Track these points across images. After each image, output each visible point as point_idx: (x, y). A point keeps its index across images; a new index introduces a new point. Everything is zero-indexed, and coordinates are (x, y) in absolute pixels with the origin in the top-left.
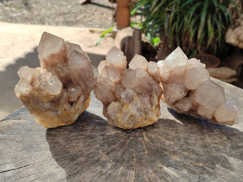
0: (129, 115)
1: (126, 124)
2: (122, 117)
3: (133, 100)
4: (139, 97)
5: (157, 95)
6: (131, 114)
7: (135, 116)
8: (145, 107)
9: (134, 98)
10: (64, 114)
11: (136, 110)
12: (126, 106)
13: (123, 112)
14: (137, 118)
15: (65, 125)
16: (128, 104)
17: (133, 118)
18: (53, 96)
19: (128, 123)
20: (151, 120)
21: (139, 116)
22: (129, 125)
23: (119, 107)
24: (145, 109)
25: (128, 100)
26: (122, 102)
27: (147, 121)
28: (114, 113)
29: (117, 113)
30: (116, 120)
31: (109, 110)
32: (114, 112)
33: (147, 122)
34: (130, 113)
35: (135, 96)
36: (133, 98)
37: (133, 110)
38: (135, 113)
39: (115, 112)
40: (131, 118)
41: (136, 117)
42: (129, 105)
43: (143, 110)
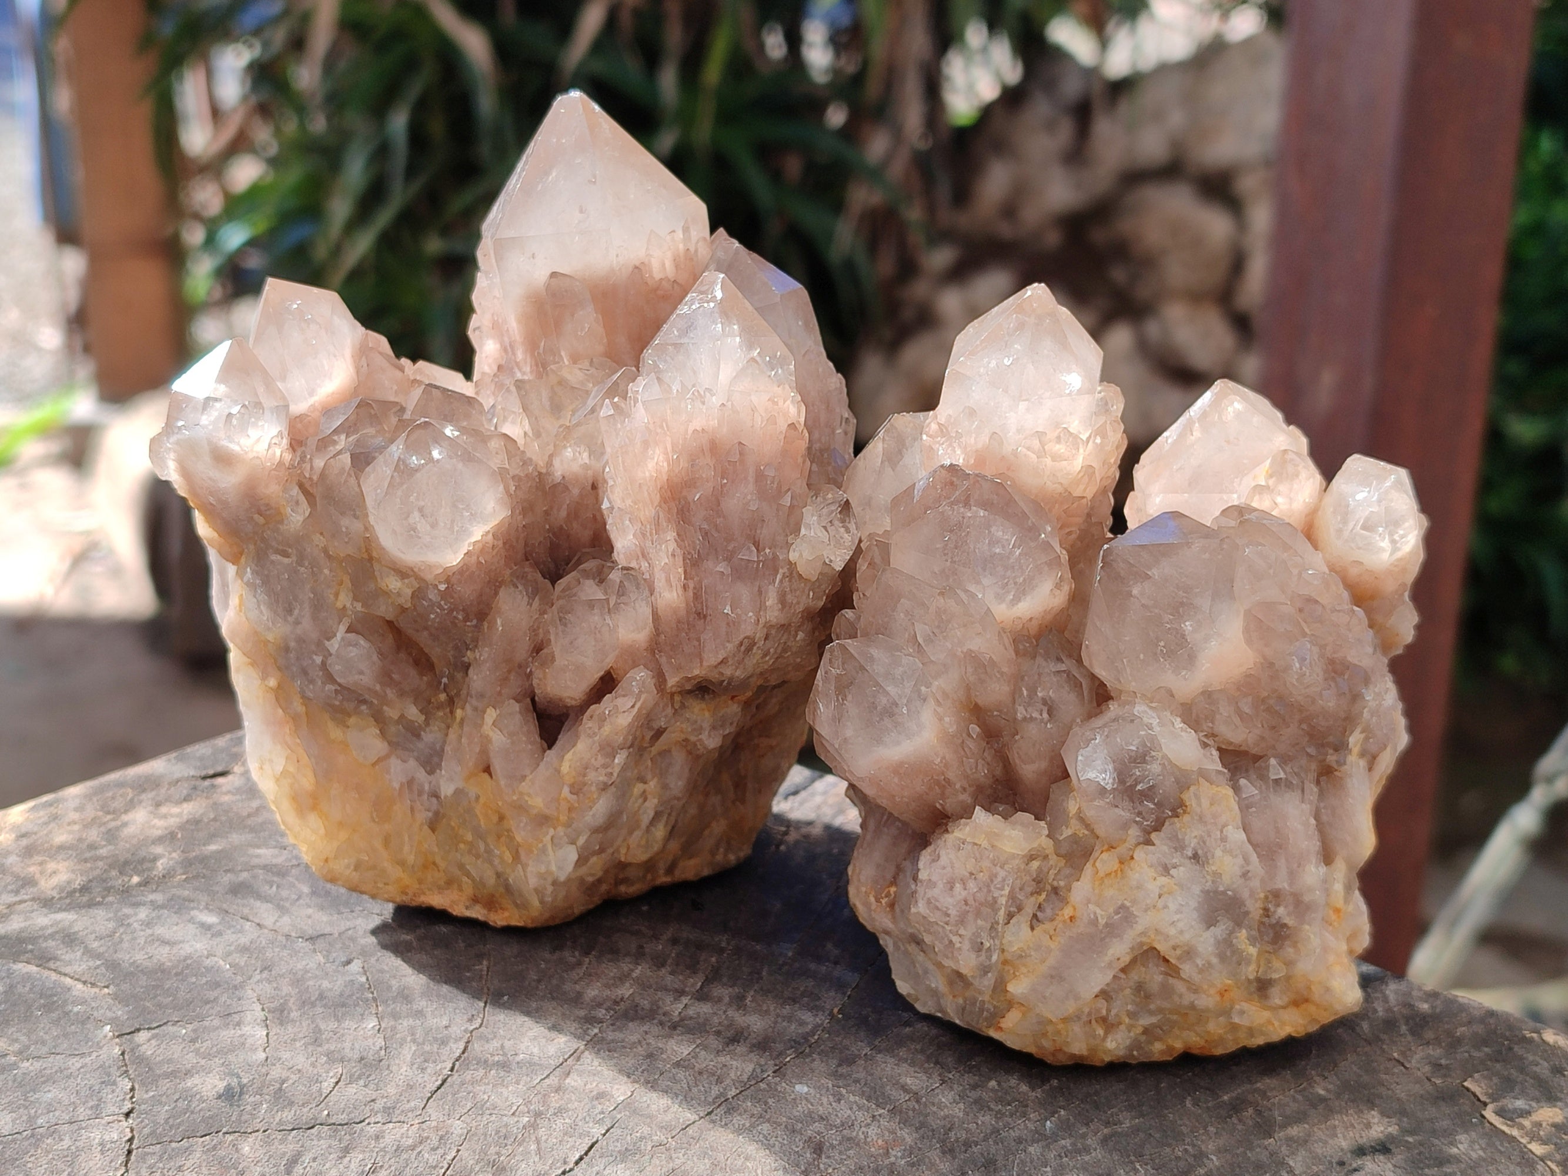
0: (1120, 950)
1: (1077, 1028)
2: (1051, 961)
3: (1178, 808)
4: (1236, 789)
5: (1370, 769)
6: (1142, 944)
7: (1179, 958)
8: (1282, 883)
9: (1188, 797)
10: (478, 810)
11: (1193, 904)
12: (1105, 861)
13: (1068, 912)
14: (1197, 978)
15: (468, 914)
16: (1131, 841)
17: (1154, 977)
18: (403, 573)
19: (1104, 1020)
20: (1299, 1001)
21: (1215, 960)
22: (1106, 1033)
23: (1035, 864)
24: (1276, 896)
25: (1139, 814)
26: (1074, 822)
27: (1274, 1009)
28: (978, 914)
29: (1010, 916)
30: (990, 980)
31: (931, 884)
32: (986, 910)
33: (1266, 1014)
34: (1139, 928)
35: (1202, 773)
36: (1185, 796)
37: (1172, 907)
38: (1187, 937)
39: (993, 904)
40: (1135, 976)
41: (1187, 969)
42: (1140, 854)
43: (1254, 908)
